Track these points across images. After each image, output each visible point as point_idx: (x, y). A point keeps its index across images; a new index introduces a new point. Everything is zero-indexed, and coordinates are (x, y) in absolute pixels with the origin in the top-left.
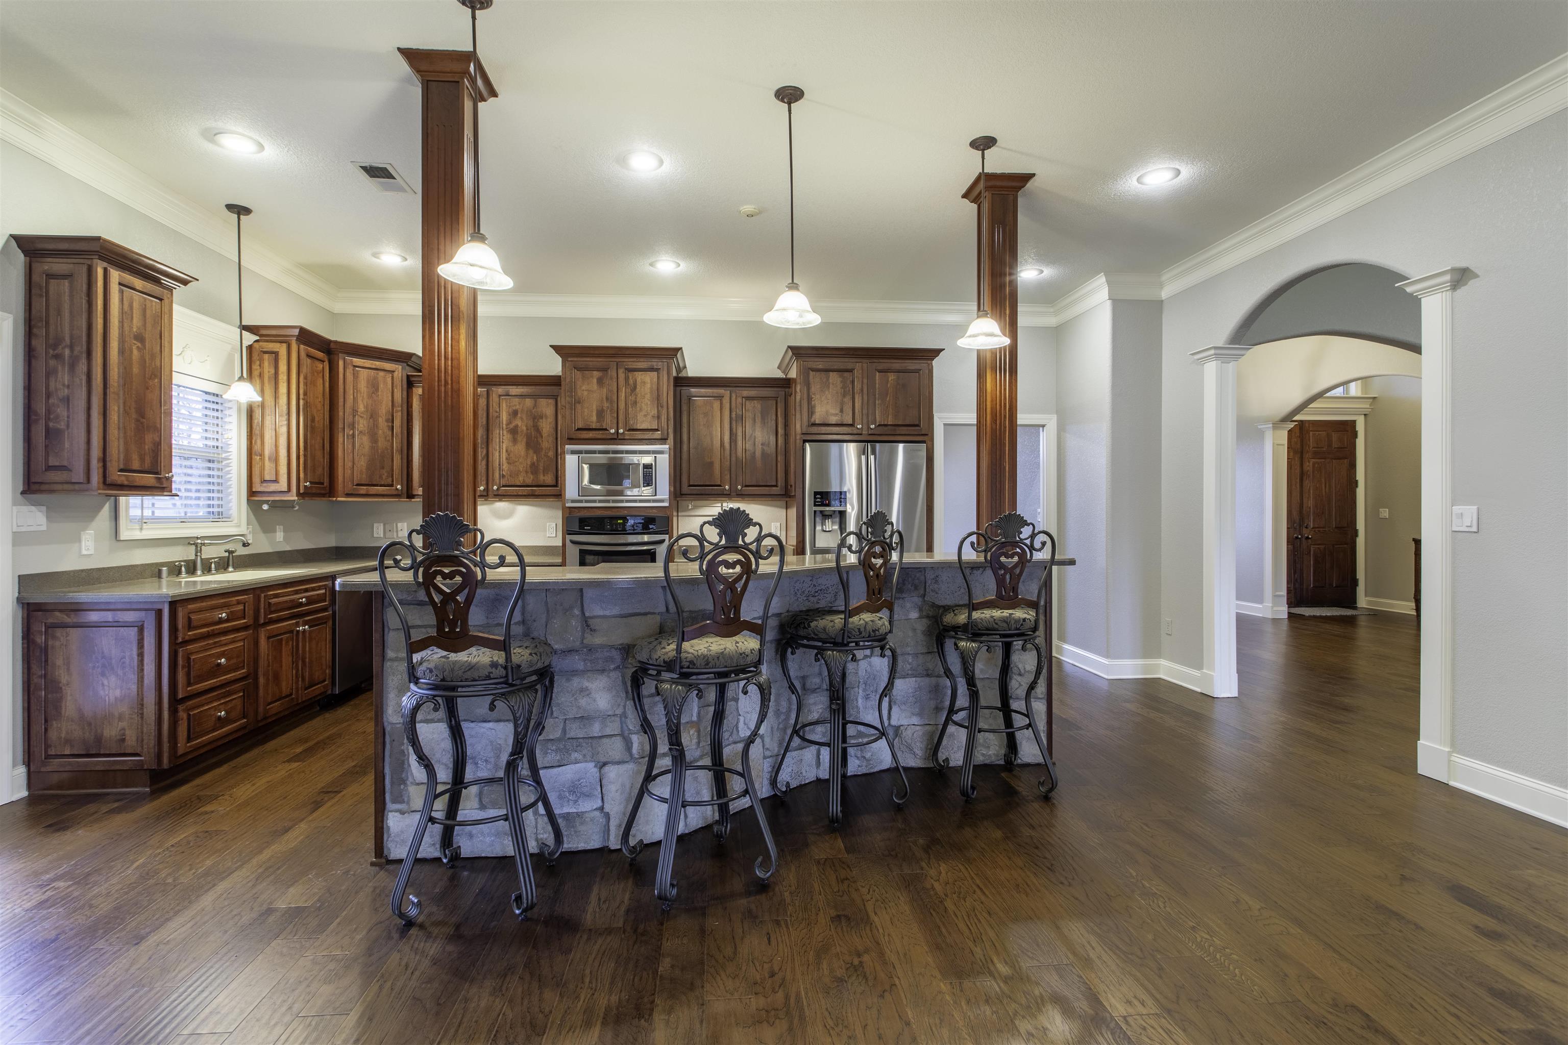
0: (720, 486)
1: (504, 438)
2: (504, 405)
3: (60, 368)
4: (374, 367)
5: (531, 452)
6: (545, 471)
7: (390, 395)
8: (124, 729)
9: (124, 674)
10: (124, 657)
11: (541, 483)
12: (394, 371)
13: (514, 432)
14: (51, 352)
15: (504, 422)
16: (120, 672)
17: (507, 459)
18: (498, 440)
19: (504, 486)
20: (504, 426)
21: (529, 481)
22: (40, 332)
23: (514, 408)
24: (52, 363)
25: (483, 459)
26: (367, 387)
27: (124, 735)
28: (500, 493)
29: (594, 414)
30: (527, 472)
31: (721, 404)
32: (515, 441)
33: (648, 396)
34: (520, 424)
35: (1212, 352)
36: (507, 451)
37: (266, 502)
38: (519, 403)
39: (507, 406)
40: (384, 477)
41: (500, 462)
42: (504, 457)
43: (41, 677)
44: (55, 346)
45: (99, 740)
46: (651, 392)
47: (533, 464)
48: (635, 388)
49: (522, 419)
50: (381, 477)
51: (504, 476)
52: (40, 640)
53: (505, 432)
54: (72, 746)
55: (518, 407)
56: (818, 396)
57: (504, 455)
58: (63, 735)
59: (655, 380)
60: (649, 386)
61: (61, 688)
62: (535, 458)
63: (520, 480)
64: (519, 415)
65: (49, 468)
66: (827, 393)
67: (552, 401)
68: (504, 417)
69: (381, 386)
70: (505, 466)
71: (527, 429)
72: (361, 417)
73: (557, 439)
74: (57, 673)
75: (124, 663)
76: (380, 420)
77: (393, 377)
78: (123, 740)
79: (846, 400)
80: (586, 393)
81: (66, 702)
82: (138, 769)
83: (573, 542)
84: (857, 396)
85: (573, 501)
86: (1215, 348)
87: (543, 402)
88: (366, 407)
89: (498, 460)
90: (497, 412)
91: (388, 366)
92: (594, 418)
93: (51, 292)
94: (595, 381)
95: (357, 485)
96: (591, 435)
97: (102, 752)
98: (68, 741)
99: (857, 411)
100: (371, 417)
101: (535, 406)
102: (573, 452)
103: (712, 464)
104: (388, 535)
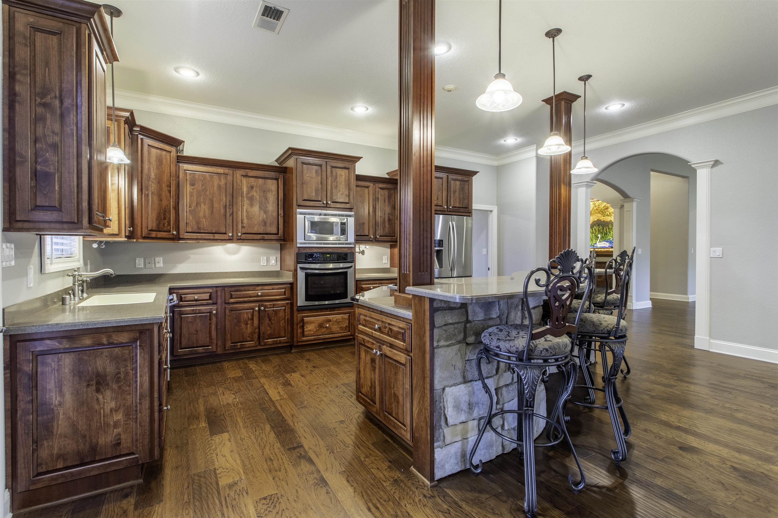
0: (368, 236)
1: (245, 203)
2: (245, 182)
4: (160, 147)
5: (262, 212)
6: (271, 224)
7: (169, 168)
8: (119, 434)
9: (120, 387)
10: (119, 373)
11: (269, 232)
12: (171, 152)
13: (251, 199)
15: (245, 193)
16: (115, 386)
17: (246, 216)
18: (240, 204)
19: (244, 234)
20: (245, 195)
21: (261, 231)
23: (251, 184)
24: (40, 110)
25: (230, 215)
26: (156, 161)
27: (119, 439)
28: (242, 238)
29: (314, 191)
30: (259, 225)
31: (369, 191)
32: (252, 205)
33: (343, 183)
34: (255, 195)
36: (246, 211)
37: (95, 242)
38: (255, 182)
39: (246, 182)
40: (166, 225)
41: (242, 218)
42: (245, 215)
43: (28, 402)
45: (94, 449)
46: (345, 181)
48: (336, 178)
49: (256, 191)
50: (164, 225)
51: (244, 227)
52: (28, 368)
53: (245, 199)
54: (65, 460)
55: (253, 183)
57: (245, 214)
58: (55, 452)
59: (347, 174)
60: (344, 177)
61: (53, 409)
62: (265, 216)
63: (255, 230)
64: (255, 189)
65: (37, 208)
67: (275, 182)
68: (245, 189)
69: (164, 161)
70: (245, 221)
71: (260, 198)
72: (153, 182)
73: (278, 205)
74: (47, 397)
75: (120, 378)
76: (164, 185)
77: (170, 156)
78: (119, 444)
79: (439, 193)
80: (309, 178)
81: (58, 421)
82: (135, 464)
83: (301, 268)
84: (444, 192)
85: (301, 243)
86: (587, 182)
87: (269, 181)
88: (155, 175)
89: (240, 217)
90: (240, 186)
91: (167, 147)
92: (314, 194)
93: (38, 44)
94: (314, 171)
95: (150, 230)
96: (312, 203)
97: (97, 459)
98: (60, 456)
99: (443, 199)
100: (159, 182)
101: (265, 183)
102: (301, 214)
103: (364, 223)
104: (148, 266)
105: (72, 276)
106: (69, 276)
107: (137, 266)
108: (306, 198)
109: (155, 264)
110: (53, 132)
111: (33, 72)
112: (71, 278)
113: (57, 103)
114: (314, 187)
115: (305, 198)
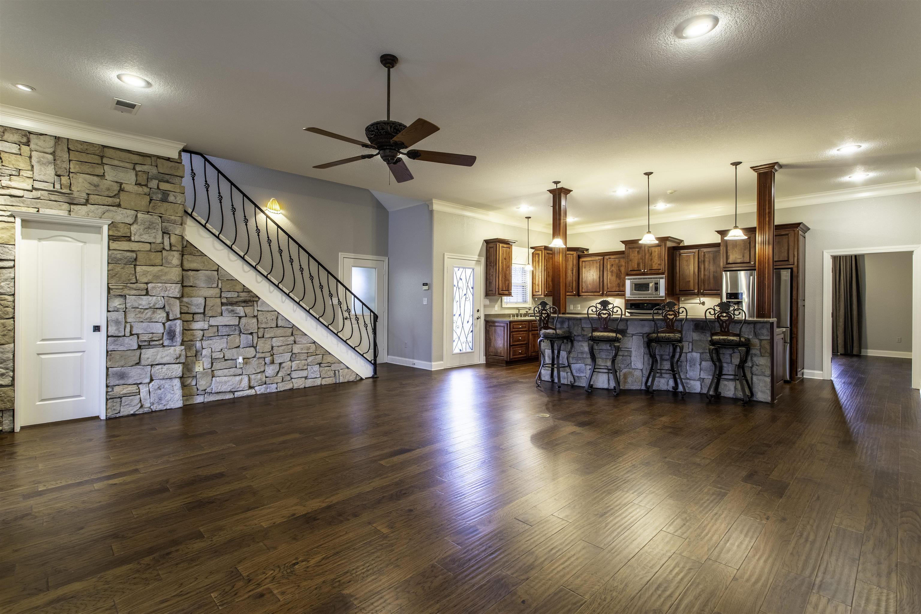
0: (692, 291)
2: (609, 262)
5: (618, 279)
7: (573, 262)
8: (501, 350)
9: (502, 338)
10: (502, 334)
11: (621, 290)
12: (573, 254)
13: (612, 272)
14: (490, 265)
18: (606, 275)
19: (608, 292)
21: (617, 290)
25: (602, 282)
27: (501, 352)
28: (607, 294)
29: (636, 265)
30: (616, 287)
31: (695, 255)
32: (612, 275)
33: (657, 256)
34: (614, 269)
37: (537, 298)
38: (613, 262)
40: (570, 289)
43: (488, 337)
45: (497, 352)
46: (658, 255)
47: (618, 284)
48: (652, 254)
51: (608, 288)
53: (609, 272)
54: (493, 353)
56: (731, 251)
57: (609, 281)
58: (491, 351)
59: (660, 250)
60: (657, 252)
61: (491, 341)
62: (618, 281)
63: (614, 289)
64: (614, 266)
66: (736, 249)
67: (623, 260)
68: (609, 267)
69: (570, 259)
70: (609, 285)
71: (616, 271)
74: (491, 337)
75: (502, 336)
76: (569, 270)
77: (574, 256)
79: (746, 251)
80: (633, 257)
82: (503, 360)
84: (752, 249)
85: (628, 297)
87: (621, 261)
89: (606, 283)
90: (606, 265)
91: (571, 253)
92: (636, 266)
94: (636, 252)
96: (635, 272)
97: (498, 355)
99: (752, 256)
101: (619, 262)
102: (629, 279)
103: (689, 281)
111: (489, 258)
114: (636, 262)
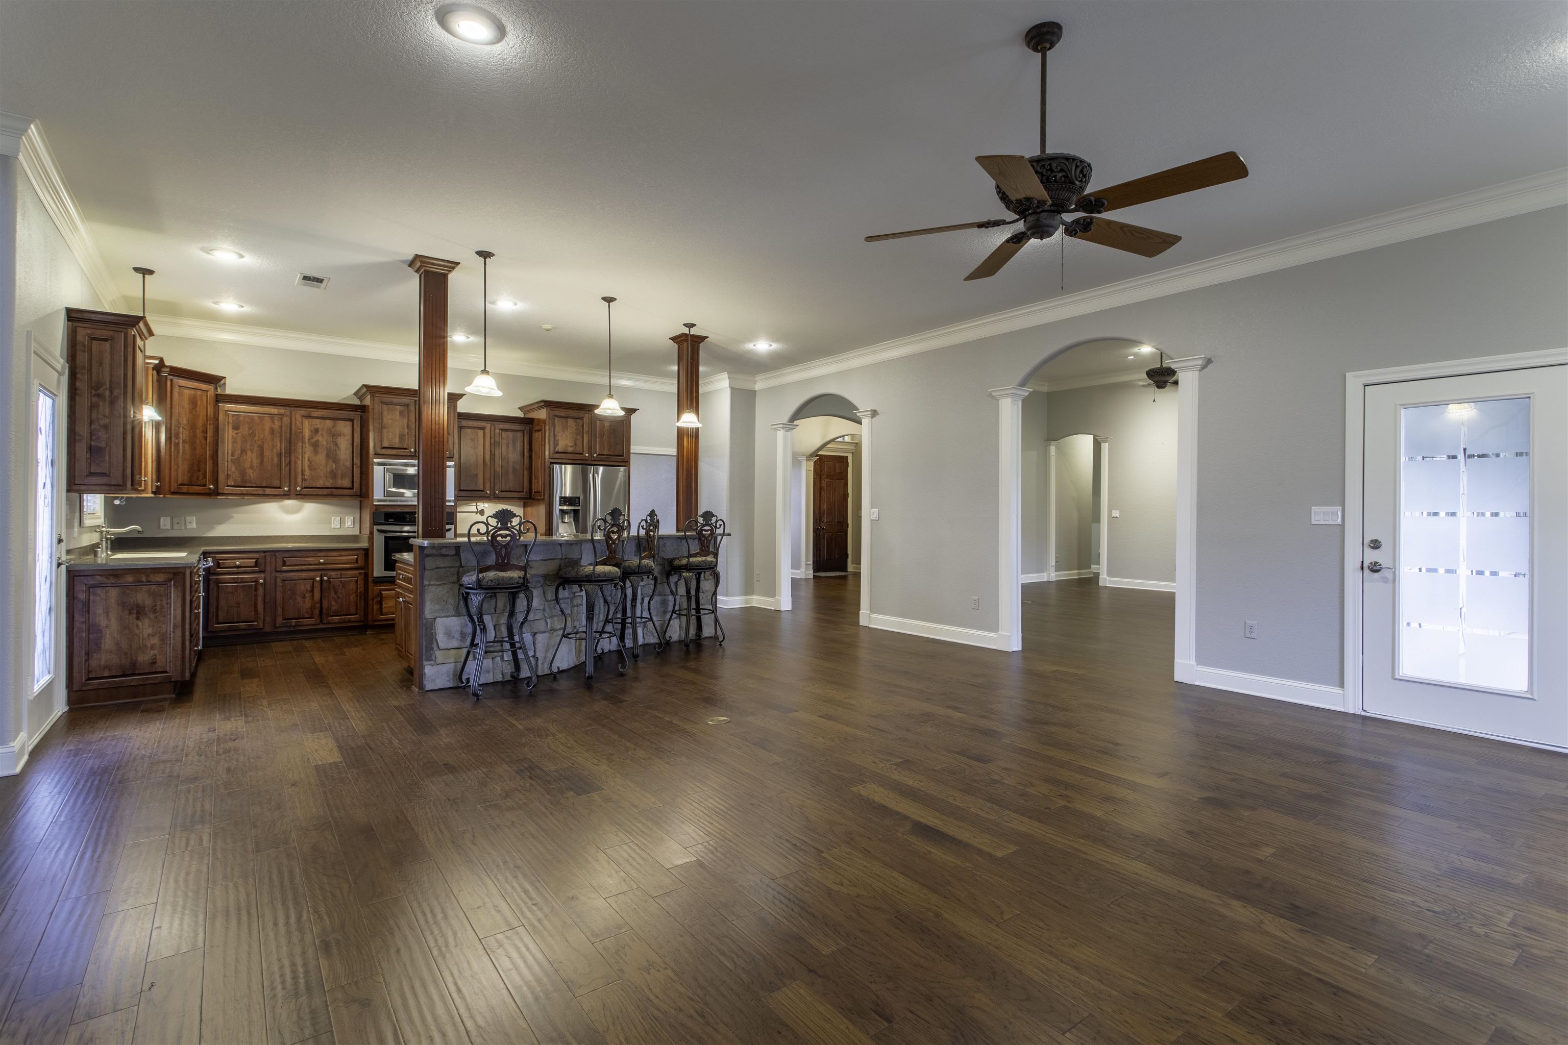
0: (482, 491)
1: (307, 450)
2: (307, 424)
3: (101, 403)
4: (194, 387)
5: (331, 461)
6: (343, 477)
7: (205, 411)
8: (155, 655)
9: (156, 617)
10: (156, 606)
11: (340, 486)
12: (207, 391)
13: (315, 445)
14: (94, 392)
15: (307, 437)
16: (152, 616)
17: (308, 466)
18: (300, 451)
19: (305, 488)
20: (307, 441)
21: (329, 484)
22: (83, 377)
23: (316, 427)
24: (95, 399)
25: (286, 465)
26: (189, 404)
27: (155, 659)
28: (302, 493)
29: (397, 437)
30: (326, 477)
31: (484, 433)
32: (316, 452)
34: (321, 440)
35: (781, 426)
36: (309, 460)
38: (320, 423)
39: (309, 424)
40: (200, 478)
41: (302, 468)
42: (306, 465)
43: (82, 623)
44: (97, 388)
45: (134, 664)
47: (332, 471)
49: (322, 435)
50: (198, 478)
51: (305, 480)
52: (82, 596)
53: (307, 445)
54: (110, 670)
55: (319, 426)
56: (560, 434)
57: (306, 463)
58: (103, 663)
61: (101, 630)
62: (334, 466)
63: (320, 483)
64: (320, 432)
65: (91, 474)
66: (566, 432)
67: (349, 423)
68: (307, 433)
69: (199, 403)
70: (307, 472)
71: (327, 444)
72: (185, 429)
73: (353, 452)
74: (97, 620)
75: (156, 609)
76: (198, 430)
77: (207, 396)
78: (154, 663)
79: (578, 437)
80: (390, 421)
81: (105, 639)
82: (169, 680)
83: (379, 531)
84: (585, 435)
85: (379, 501)
86: (783, 424)
87: (341, 424)
88: (188, 420)
89: (300, 467)
90: (300, 429)
91: (204, 386)
92: (397, 440)
93: (94, 349)
94: (398, 413)
95: (181, 485)
96: (394, 452)
97: (136, 672)
98: (106, 667)
99: (584, 445)
100: (192, 428)
101: (334, 426)
102: (379, 464)
103: (477, 475)
104: (176, 526)
105: (99, 532)
106: (97, 532)
107: (161, 528)
108: (386, 446)
109: (185, 524)
110: (105, 416)
111: (90, 370)
112: (99, 533)
113: (107, 393)
114: (397, 432)
115: (385, 444)
